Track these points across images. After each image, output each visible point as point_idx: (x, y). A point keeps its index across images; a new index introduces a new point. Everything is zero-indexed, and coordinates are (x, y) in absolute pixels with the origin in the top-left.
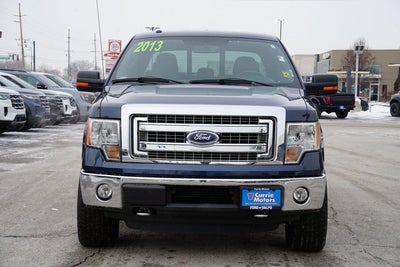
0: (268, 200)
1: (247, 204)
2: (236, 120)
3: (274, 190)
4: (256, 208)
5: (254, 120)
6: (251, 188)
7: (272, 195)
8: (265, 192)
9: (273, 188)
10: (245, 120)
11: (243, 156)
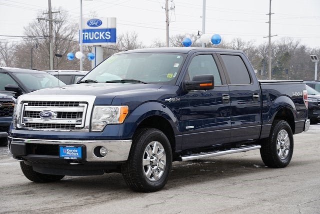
0: (74, 154)
1: (63, 156)
2: (66, 104)
3: (77, 147)
4: (68, 158)
5: (76, 104)
6: (64, 146)
7: (76, 151)
8: (72, 149)
9: (76, 146)
10: (71, 104)
11: (67, 126)
